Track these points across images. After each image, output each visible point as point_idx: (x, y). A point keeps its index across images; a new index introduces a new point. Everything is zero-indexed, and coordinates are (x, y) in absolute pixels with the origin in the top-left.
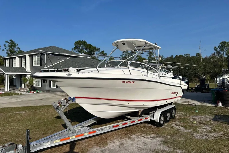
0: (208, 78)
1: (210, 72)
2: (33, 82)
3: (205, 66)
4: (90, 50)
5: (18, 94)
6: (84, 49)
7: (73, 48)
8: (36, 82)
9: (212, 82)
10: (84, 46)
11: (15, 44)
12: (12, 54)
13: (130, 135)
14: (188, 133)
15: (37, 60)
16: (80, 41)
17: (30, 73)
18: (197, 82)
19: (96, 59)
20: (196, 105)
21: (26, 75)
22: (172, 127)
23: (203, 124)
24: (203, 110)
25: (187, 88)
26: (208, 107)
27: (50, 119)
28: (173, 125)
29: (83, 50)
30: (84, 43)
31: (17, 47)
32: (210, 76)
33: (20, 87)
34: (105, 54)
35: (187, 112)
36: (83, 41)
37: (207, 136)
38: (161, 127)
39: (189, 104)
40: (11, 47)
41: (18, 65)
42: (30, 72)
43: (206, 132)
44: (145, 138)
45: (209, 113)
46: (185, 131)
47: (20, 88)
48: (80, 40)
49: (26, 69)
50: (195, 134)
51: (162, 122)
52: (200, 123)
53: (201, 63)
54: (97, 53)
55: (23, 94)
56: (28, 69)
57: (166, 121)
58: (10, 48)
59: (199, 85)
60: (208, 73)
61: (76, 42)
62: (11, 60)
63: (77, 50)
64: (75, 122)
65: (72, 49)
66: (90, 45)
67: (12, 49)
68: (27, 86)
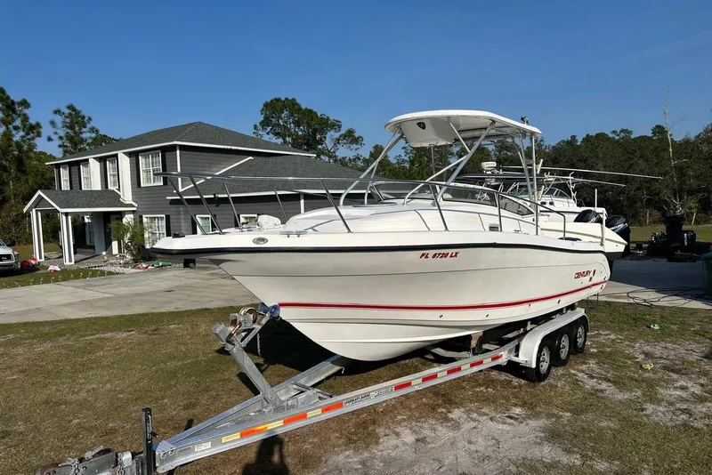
0: (691, 208)
1: (699, 190)
2: (143, 235)
3: (681, 171)
4: (309, 127)
5: (102, 273)
6: (292, 125)
7: (258, 125)
8: (153, 234)
9: (705, 222)
10: (291, 115)
11: (84, 117)
12: (75, 149)
13: (444, 410)
14: (627, 404)
15: (151, 168)
16: (278, 100)
17: (134, 206)
18: (655, 222)
19: (330, 157)
20: (651, 306)
21: (120, 215)
22: (576, 383)
23: (673, 371)
24: (675, 324)
25: (622, 250)
26: (694, 312)
27: (201, 358)
28: (580, 375)
29: (289, 130)
30: (292, 105)
31: (89, 126)
32: (700, 202)
33: (106, 250)
34: (358, 138)
35: (622, 330)
36: (286, 99)
37: (691, 415)
38: (542, 383)
39: (631, 301)
40: (72, 127)
41: (96, 185)
42: (134, 204)
43: (687, 401)
44: (491, 419)
45: (696, 333)
46: (620, 396)
47: (104, 253)
48: (277, 97)
49: (120, 196)
50: (650, 408)
51: (545, 366)
52: (666, 368)
53: (669, 160)
54: (331, 136)
55: (117, 273)
56: (127, 195)
57: (556, 361)
58: (68, 130)
59: (663, 234)
60: (691, 193)
61: (266, 105)
62: (74, 169)
63: (269, 129)
64: (277, 365)
65: (255, 127)
66: (311, 111)
67: (75, 133)
68: (127, 247)
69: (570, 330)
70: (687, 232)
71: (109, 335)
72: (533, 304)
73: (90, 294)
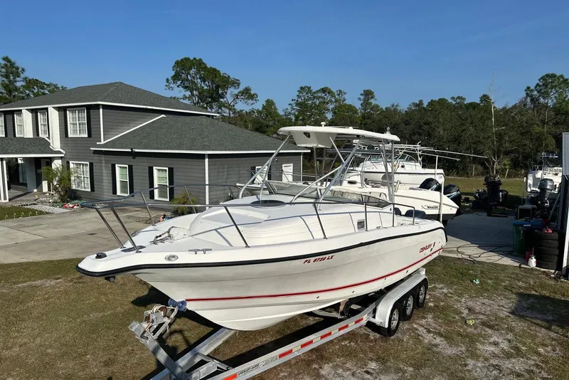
0: (505, 165)
1: (511, 152)
2: (70, 180)
3: (500, 136)
4: (213, 82)
5: (34, 213)
6: (199, 80)
7: (170, 78)
8: (78, 177)
9: (515, 177)
10: (198, 71)
11: (17, 68)
12: (10, 96)
13: (316, 366)
14: (455, 359)
15: (77, 122)
16: (187, 59)
17: (62, 153)
18: (478, 175)
19: (230, 109)
20: (474, 262)
21: (49, 161)
22: (417, 338)
23: (491, 327)
24: (491, 279)
25: (455, 213)
26: (505, 267)
27: (119, 309)
28: (421, 329)
29: (196, 84)
30: (199, 64)
31: (22, 76)
32: (512, 160)
33: (37, 188)
34: (254, 95)
35: (452, 283)
36: (194, 59)
37: (500, 371)
38: (392, 337)
39: (460, 256)
40: (7, 76)
41: (29, 133)
42: (62, 151)
43: (498, 357)
44: (353, 374)
45: (506, 288)
46: (450, 351)
47: (35, 190)
48: (187, 57)
49: (49, 144)
50: (471, 362)
51: (395, 323)
52: (484, 324)
53: (491, 127)
54: (230, 93)
55: (47, 213)
56: (56, 143)
57: (404, 317)
58: (3, 79)
59: (484, 191)
60: (507, 153)
61: (177, 63)
62: (9, 117)
63: (179, 82)
64: (183, 318)
65: (168, 80)
66: (215, 70)
67: (10, 81)
68: (55, 189)
69: (414, 292)
70: (502, 191)
71: (38, 282)
72: (387, 278)
73: (23, 236)
